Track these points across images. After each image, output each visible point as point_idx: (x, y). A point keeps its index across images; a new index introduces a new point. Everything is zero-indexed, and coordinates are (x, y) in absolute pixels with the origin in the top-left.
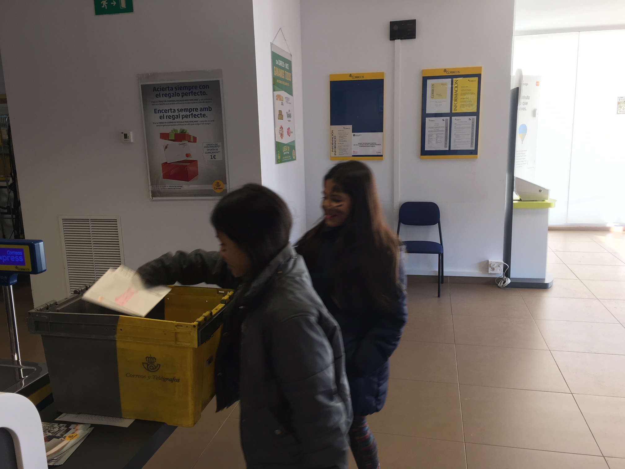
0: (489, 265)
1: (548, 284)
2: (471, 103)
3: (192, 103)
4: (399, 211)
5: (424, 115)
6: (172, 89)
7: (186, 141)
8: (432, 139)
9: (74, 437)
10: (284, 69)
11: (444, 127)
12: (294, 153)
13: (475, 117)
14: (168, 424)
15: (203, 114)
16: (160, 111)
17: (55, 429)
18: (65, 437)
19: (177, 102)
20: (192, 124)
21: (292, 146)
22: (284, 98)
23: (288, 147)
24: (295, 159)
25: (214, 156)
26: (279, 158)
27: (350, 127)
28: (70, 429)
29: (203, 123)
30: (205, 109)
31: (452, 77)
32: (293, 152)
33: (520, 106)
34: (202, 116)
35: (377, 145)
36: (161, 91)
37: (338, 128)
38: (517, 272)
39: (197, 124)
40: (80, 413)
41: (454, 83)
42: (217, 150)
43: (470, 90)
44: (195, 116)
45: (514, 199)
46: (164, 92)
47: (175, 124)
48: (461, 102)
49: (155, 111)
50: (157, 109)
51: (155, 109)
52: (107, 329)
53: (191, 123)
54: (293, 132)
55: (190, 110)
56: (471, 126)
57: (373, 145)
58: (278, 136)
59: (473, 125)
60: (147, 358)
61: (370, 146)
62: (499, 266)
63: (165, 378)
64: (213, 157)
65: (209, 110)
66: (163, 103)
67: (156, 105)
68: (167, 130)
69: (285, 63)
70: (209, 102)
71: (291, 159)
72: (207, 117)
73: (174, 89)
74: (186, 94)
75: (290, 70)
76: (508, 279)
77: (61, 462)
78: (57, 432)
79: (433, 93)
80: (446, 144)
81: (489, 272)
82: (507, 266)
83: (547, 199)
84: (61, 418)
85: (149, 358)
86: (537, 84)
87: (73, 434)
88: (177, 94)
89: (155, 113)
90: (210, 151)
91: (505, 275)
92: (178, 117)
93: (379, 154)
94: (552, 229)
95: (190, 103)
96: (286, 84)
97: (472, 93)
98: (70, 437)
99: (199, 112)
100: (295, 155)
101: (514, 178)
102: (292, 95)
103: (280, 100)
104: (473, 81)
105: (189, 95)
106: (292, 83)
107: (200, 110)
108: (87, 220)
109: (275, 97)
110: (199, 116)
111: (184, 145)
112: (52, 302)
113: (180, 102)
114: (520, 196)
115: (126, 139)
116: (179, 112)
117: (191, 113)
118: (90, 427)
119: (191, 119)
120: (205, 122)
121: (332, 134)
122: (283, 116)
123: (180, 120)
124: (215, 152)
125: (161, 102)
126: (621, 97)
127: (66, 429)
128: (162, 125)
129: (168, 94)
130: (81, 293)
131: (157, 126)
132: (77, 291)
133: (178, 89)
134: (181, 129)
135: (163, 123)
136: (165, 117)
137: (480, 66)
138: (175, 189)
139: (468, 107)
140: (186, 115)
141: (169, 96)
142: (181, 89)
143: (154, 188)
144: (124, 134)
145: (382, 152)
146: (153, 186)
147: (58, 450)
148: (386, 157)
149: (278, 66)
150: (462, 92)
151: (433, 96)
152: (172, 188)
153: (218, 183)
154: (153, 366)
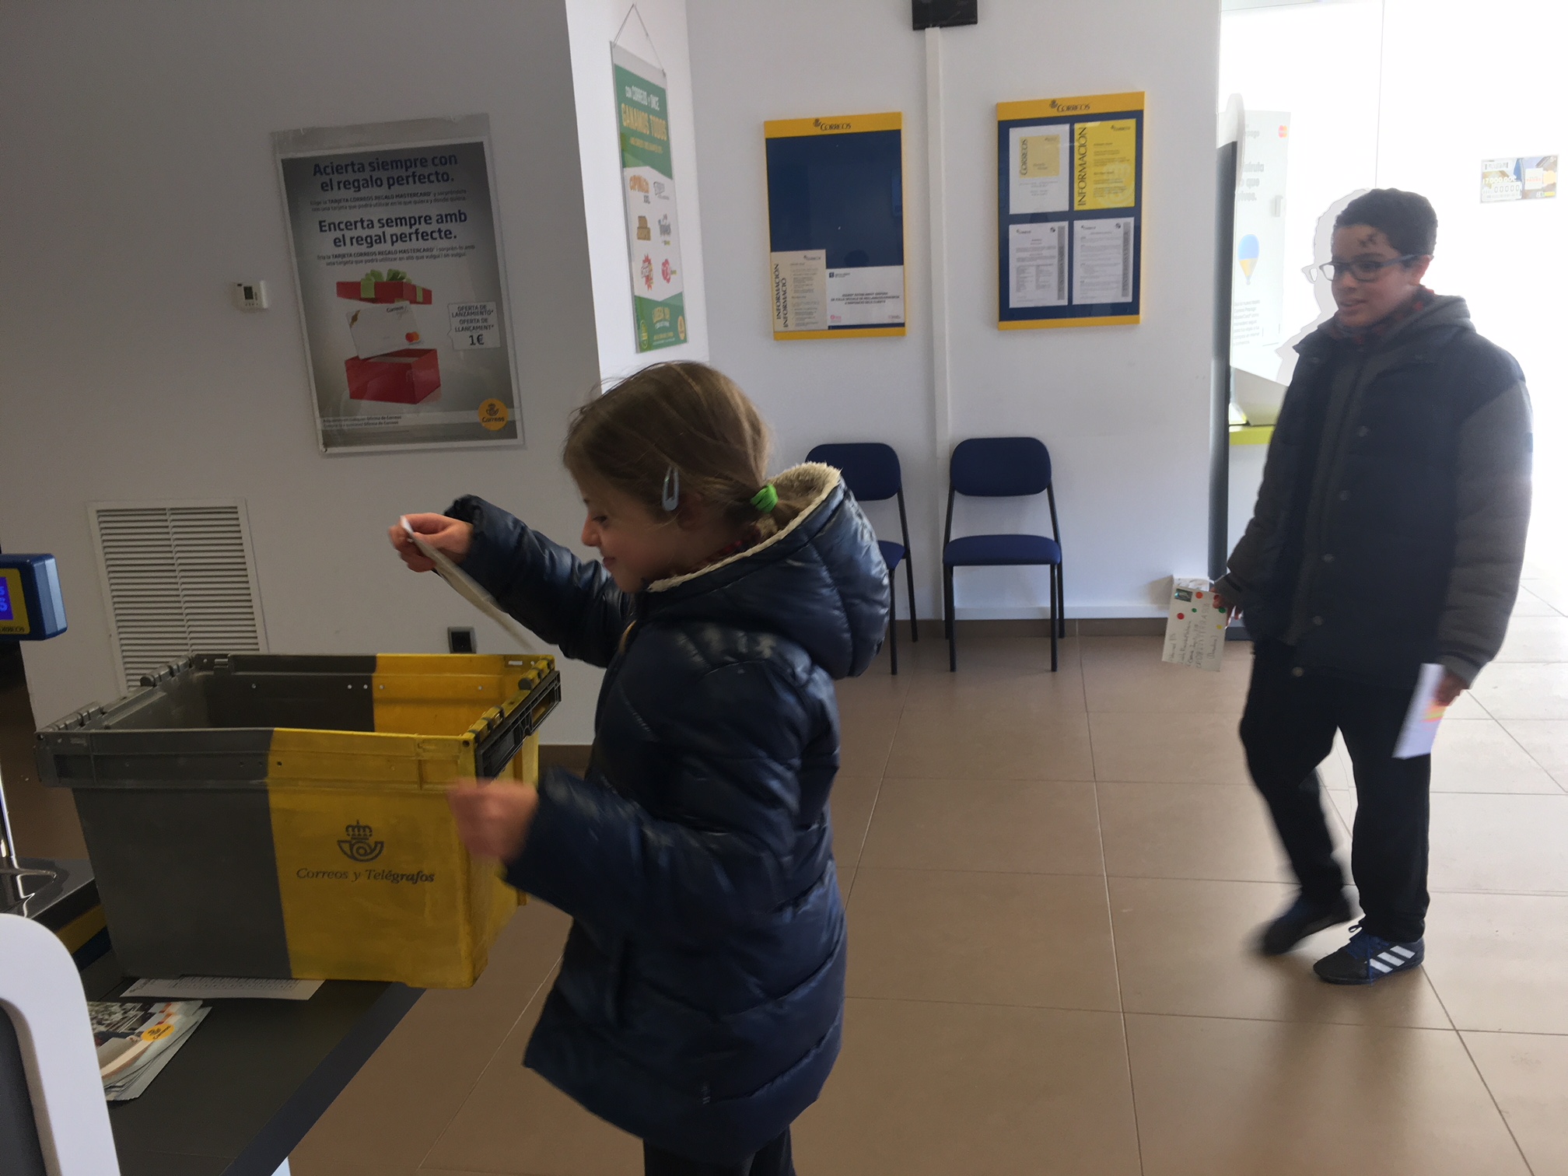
2: (1119, 185)
3: (415, 202)
4: (949, 463)
5: (1005, 219)
6: (362, 169)
7: (404, 300)
8: (1025, 277)
9: (164, 1031)
10: (647, 109)
11: (1054, 248)
12: (681, 324)
13: (1131, 220)
14: (410, 985)
15: (446, 231)
16: (336, 226)
17: (113, 1016)
18: (141, 1033)
19: (377, 201)
20: (417, 258)
21: (675, 308)
22: (651, 185)
23: (667, 310)
24: (685, 341)
25: (478, 338)
26: (645, 337)
27: (821, 254)
28: (152, 1015)
29: (445, 252)
30: (450, 217)
31: (1072, 120)
32: (679, 323)
33: (1240, 190)
34: (443, 236)
35: (889, 297)
36: (333, 173)
37: (789, 258)
39: (432, 256)
40: (183, 976)
41: (1076, 136)
42: (486, 320)
43: (1117, 152)
44: (424, 236)
45: (1230, 423)
46: (343, 177)
47: (374, 257)
48: (1097, 182)
49: (321, 227)
50: (324, 221)
51: (320, 222)
52: (241, 763)
53: (415, 255)
54: (677, 272)
55: (412, 221)
56: (1120, 242)
57: (881, 297)
58: (640, 282)
59: (1126, 241)
60: (350, 829)
61: (873, 300)
63: (398, 875)
64: (475, 341)
65: (461, 220)
66: (341, 204)
67: (324, 209)
68: (354, 273)
69: (648, 95)
70: (458, 199)
71: (674, 339)
72: (455, 237)
73: (367, 168)
74: (399, 181)
75: (663, 113)
77: (135, 1091)
78: (118, 1022)
79: (1024, 163)
80: (1060, 289)
84: (134, 990)
85: (353, 828)
86: (1282, 131)
87: (159, 1026)
88: (376, 179)
89: (321, 231)
90: (470, 325)
92: (380, 239)
93: (896, 321)
95: (410, 202)
96: (654, 148)
97: (1122, 160)
98: (152, 1032)
99: (434, 226)
100: (683, 329)
101: (1232, 370)
102: (670, 176)
103: (641, 189)
104: (1123, 129)
105: (408, 183)
106: (669, 144)
107: (437, 221)
108: (161, 511)
109: (628, 182)
110: (436, 235)
111: (399, 311)
112: (93, 710)
113: (383, 201)
114: (1247, 414)
115: (250, 301)
116: (383, 226)
117: (414, 228)
118: (199, 1008)
119: (415, 244)
120: (450, 252)
121: (777, 273)
122: (649, 232)
123: (386, 246)
124: (480, 328)
125: (336, 201)
126: (1491, 161)
127: (140, 1014)
128: (340, 263)
129: (354, 182)
130: (158, 684)
131: (328, 264)
132: (149, 680)
133: (378, 167)
134: (390, 270)
135: (344, 256)
136: (348, 241)
137: (1142, 90)
138: (383, 425)
139: (1112, 195)
140: (401, 234)
141: (356, 186)
142: (384, 169)
143: (329, 423)
144: (244, 287)
145: (901, 315)
146: (326, 419)
147: (122, 1066)
148: (913, 327)
149: (632, 103)
150: (1097, 158)
151: (1025, 169)
152: (374, 421)
153: (492, 406)
154: (365, 846)
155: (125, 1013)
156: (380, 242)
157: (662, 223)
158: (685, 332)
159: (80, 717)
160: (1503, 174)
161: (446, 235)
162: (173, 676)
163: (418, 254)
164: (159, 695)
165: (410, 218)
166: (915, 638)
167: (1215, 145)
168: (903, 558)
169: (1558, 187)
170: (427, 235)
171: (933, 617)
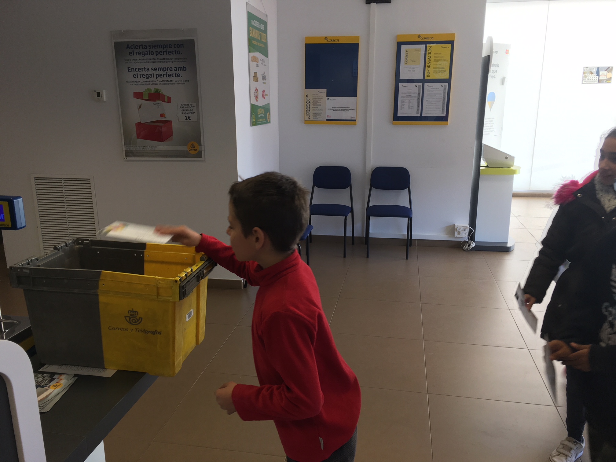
0: (455, 229)
1: (510, 247)
2: (443, 70)
3: (166, 62)
4: (371, 175)
5: (398, 81)
6: (146, 47)
7: (160, 100)
8: (404, 105)
9: (59, 386)
10: (260, 30)
11: (416, 93)
13: (447, 84)
16: (135, 70)
17: (39, 379)
18: (50, 386)
19: (151, 61)
21: (266, 109)
22: (259, 60)
23: (263, 110)
24: (270, 122)
25: (189, 117)
26: (254, 120)
27: (325, 91)
28: (54, 379)
29: (177, 82)
30: (180, 68)
31: (426, 43)
32: (268, 115)
33: (490, 74)
34: (177, 76)
35: (351, 109)
36: (134, 48)
37: (312, 92)
38: (482, 236)
39: (172, 84)
40: (63, 364)
41: (428, 49)
42: (192, 110)
43: (443, 57)
44: (169, 76)
45: (481, 166)
46: (138, 50)
47: (149, 83)
48: (434, 68)
49: (128, 69)
50: (130, 68)
51: (128, 68)
52: (89, 284)
53: (165, 83)
54: (268, 95)
55: (164, 69)
56: (442, 92)
57: (347, 109)
58: (253, 98)
59: (444, 92)
60: (130, 312)
61: (344, 110)
62: (464, 230)
63: (147, 331)
64: (187, 118)
65: (184, 70)
66: (137, 61)
67: (130, 63)
68: (141, 89)
69: (260, 24)
70: (184, 61)
71: (265, 121)
72: (181, 77)
73: (148, 47)
74: (160, 53)
75: (265, 31)
76: (472, 242)
77: (47, 409)
78: (41, 382)
79: (406, 59)
80: (418, 110)
81: (455, 236)
82: (472, 230)
83: (513, 166)
84: (44, 369)
85: (131, 311)
86: (507, 52)
87: (56, 384)
88: (151, 52)
89: (128, 71)
90: (185, 112)
91: (470, 239)
92: (152, 76)
93: (353, 119)
94: (516, 195)
95: (164, 62)
96: (261, 45)
97: (445, 60)
98: (54, 386)
99: (174, 72)
100: (269, 117)
101: (482, 145)
102: (267, 57)
103: (256, 61)
104: (446, 48)
105: (164, 54)
106: (267, 44)
107: (175, 69)
108: (60, 179)
109: (250, 58)
110: (174, 75)
111: (158, 105)
112: (33, 258)
113: (154, 61)
114: (487, 163)
115: (99, 97)
116: (153, 71)
117: (165, 72)
118: (73, 377)
119: (165, 79)
120: (180, 82)
121: (307, 97)
122: (258, 79)
123: (154, 79)
124: (190, 113)
125: (135, 60)
126: (587, 67)
127: (50, 379)
128: (135, 84)
129: (142, 52)
130: (61, 249)
131: (131, 85)
132: (57, 247)
133: (152, 47)
134: (155, 88)
135: (137, 82)
136: (139, 76)
137: (453, 32)
138: (149, 150)
139: (440, 74)
140: (160, 74)
141: (143, 54)
142: (154, 48)
143: (128, 148)
144: (97, 92)
145: (355, 117)
146: (127, 146)
147: (44, 398)
148: (359, 122)
149: (253, 27)
150: (435, 58)
151: (407, 61)
152: (146, 148)
153: (193, 144)
154: (135, 319)
155: (44, 378)
156: (152, 77)
157: (263, 75)
158: (270, 119)
159: (28, 261)
160: (592, 73)
161: (178, 75)
162: (67, 247)
163: (167, 83)
164: (61, 253)
165: (164, 68)
166: (353, 244)
167: (482, 56)
168: (351, 212)
169: (612, 79)
170: (170, 75)
171: (361, 236)
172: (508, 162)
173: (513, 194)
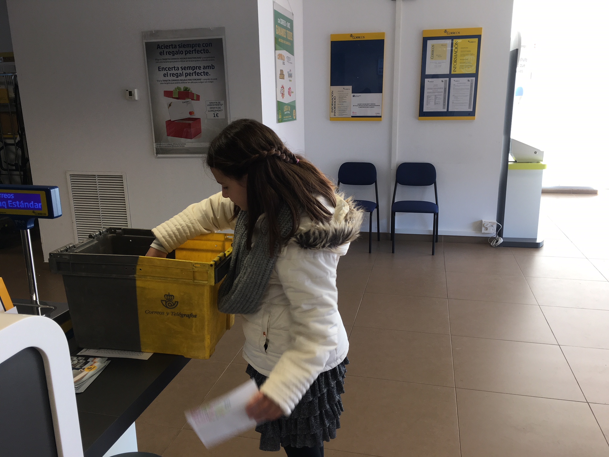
0: (483, 226)
1: (539, 243)
2: (470, 64)
3: (195, 61)
4: (396, 171)
5: (424, 76)
6: (175, 47)
7: (189, 99)
8: (430, 100)
9: (93, 368)
10: (286, 28)
11: (442, 88)
13: (474, 79)
14: (185, 357)
15: (206, 73)
16: (164, 69)
17: (74, 362)
18: (84, 368)
19: (181, 60)
20: (195, 82)
21: (292, 106)
22: (286, 58)
23: (289, 107)
24: (295, 119)
25: (217, 115)
26: (280, 116)
27: (350, 88)
28: (89, 362)
29: (206, 81)
30: (208, 67)
31: (452, 38)
32: (293, 112)
33: (518, 69)
34: (205, 74)
35: (376, 106)
36: (164, 48)
37: (338, 88)
38: (509, 232)
39: (201, 82)
40: (100, 348)
41: (454, 44)
42: (220, 108)
43: (470, 51)
45: (509, 161)
46: (168, 50)
47: (178, 82)
48: (461, 63)
49: (159, 69)
50: (160, 67)
51: (159, 67)
52: (126, 269)
54: (294, 92)
55: (194, 68)
56: (469, 87)
57: (373, 105)
58: (280, 95)
59: (471, 87)
60: (166, 296)
61: (369, 106)
62: (492, 226)
63: (183, 314)
64: (215, 116)
65: (212, 69)
66: (167, 61)
67: (160, 62)
68: (171, 88)
69: (286, 22)
70: (212, 60)
71: (291, 119)
72: (210, 75)
73: (177, 47)
74: (189, 52)
75: (291, 30)
76: (500, 239)
77: (82, 390)
78: (76, 364)
79: (433, 54)
80: (444, 105)
81: (483, 232)
82: (500, 226)
83: (542, 161)
84: (82, 353)
85: (167, 295)
87: (91, 366)
88: (181, 51)
89: (159, 71)
90: (213, 109)
91: (498, 235)
93: (378, 115)
94: (546, 192)
95: (193, 61)
96: (287, 43)
97: (472, 55)
98: (89, 368)
99: (202, 70)
100: (295, 115)
101: (511, 140)
102: (293, 55)
103: (282, 59)
104: (473, 42)
105: (193, 53)
106: (293, 42)
107: (203, 68)
108: (94, 176)
109: (277, 56)
110: (203, 74)
111: (187, 103)
112: (71, 246)
113: (183, 60)
114: (515, 157)
115: (131, 97)
116: (183, 70)
117: (194, 71)
118: (106, 361)
119: (194, 77)
120: (207, 81)
121: (332, 94)
122: (284, 76)
123: (183, 78)
124: (218, 111)
125: (165, 59)
127: (84, 361)
128: (166, 83)
130: (95, 237)
131: (161, 84)
132: (92, 236)
133: (182, 46)
134: (184, 87)
135: (167, 81)
136: (169, 75)
137: (481, 27)
138: (179, 147)
139: (467, 68)
140: (189, 73)
141: (173, 53)
142: (184, 47)
143: (158, 145)
144: (129, 92)
145: (380, 113)
146: (157, 143)
147: (79, 379)
148: (385, 119)
149: (280, 25)
150: (462, 53)
151: (433, 56)
152: (175, 145)
154: (172, 303)
155: (79, 361)
156: (181, 76)
157: (289, 73)
158: (296, 116)
159: (66, 248)
162: (101, 235)
163: (195, 81)
164: (96, 242)
166: (379, 240)
167: (510, 50)
168: (376, 208)
170: (199, 74)
171: (386, 232)
172: (536, 157)
173: (542, 190)
